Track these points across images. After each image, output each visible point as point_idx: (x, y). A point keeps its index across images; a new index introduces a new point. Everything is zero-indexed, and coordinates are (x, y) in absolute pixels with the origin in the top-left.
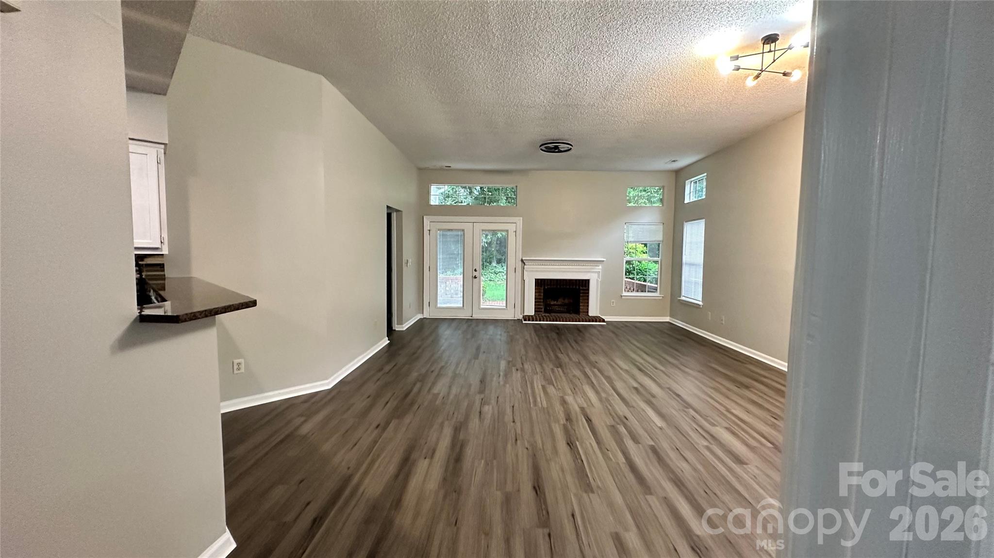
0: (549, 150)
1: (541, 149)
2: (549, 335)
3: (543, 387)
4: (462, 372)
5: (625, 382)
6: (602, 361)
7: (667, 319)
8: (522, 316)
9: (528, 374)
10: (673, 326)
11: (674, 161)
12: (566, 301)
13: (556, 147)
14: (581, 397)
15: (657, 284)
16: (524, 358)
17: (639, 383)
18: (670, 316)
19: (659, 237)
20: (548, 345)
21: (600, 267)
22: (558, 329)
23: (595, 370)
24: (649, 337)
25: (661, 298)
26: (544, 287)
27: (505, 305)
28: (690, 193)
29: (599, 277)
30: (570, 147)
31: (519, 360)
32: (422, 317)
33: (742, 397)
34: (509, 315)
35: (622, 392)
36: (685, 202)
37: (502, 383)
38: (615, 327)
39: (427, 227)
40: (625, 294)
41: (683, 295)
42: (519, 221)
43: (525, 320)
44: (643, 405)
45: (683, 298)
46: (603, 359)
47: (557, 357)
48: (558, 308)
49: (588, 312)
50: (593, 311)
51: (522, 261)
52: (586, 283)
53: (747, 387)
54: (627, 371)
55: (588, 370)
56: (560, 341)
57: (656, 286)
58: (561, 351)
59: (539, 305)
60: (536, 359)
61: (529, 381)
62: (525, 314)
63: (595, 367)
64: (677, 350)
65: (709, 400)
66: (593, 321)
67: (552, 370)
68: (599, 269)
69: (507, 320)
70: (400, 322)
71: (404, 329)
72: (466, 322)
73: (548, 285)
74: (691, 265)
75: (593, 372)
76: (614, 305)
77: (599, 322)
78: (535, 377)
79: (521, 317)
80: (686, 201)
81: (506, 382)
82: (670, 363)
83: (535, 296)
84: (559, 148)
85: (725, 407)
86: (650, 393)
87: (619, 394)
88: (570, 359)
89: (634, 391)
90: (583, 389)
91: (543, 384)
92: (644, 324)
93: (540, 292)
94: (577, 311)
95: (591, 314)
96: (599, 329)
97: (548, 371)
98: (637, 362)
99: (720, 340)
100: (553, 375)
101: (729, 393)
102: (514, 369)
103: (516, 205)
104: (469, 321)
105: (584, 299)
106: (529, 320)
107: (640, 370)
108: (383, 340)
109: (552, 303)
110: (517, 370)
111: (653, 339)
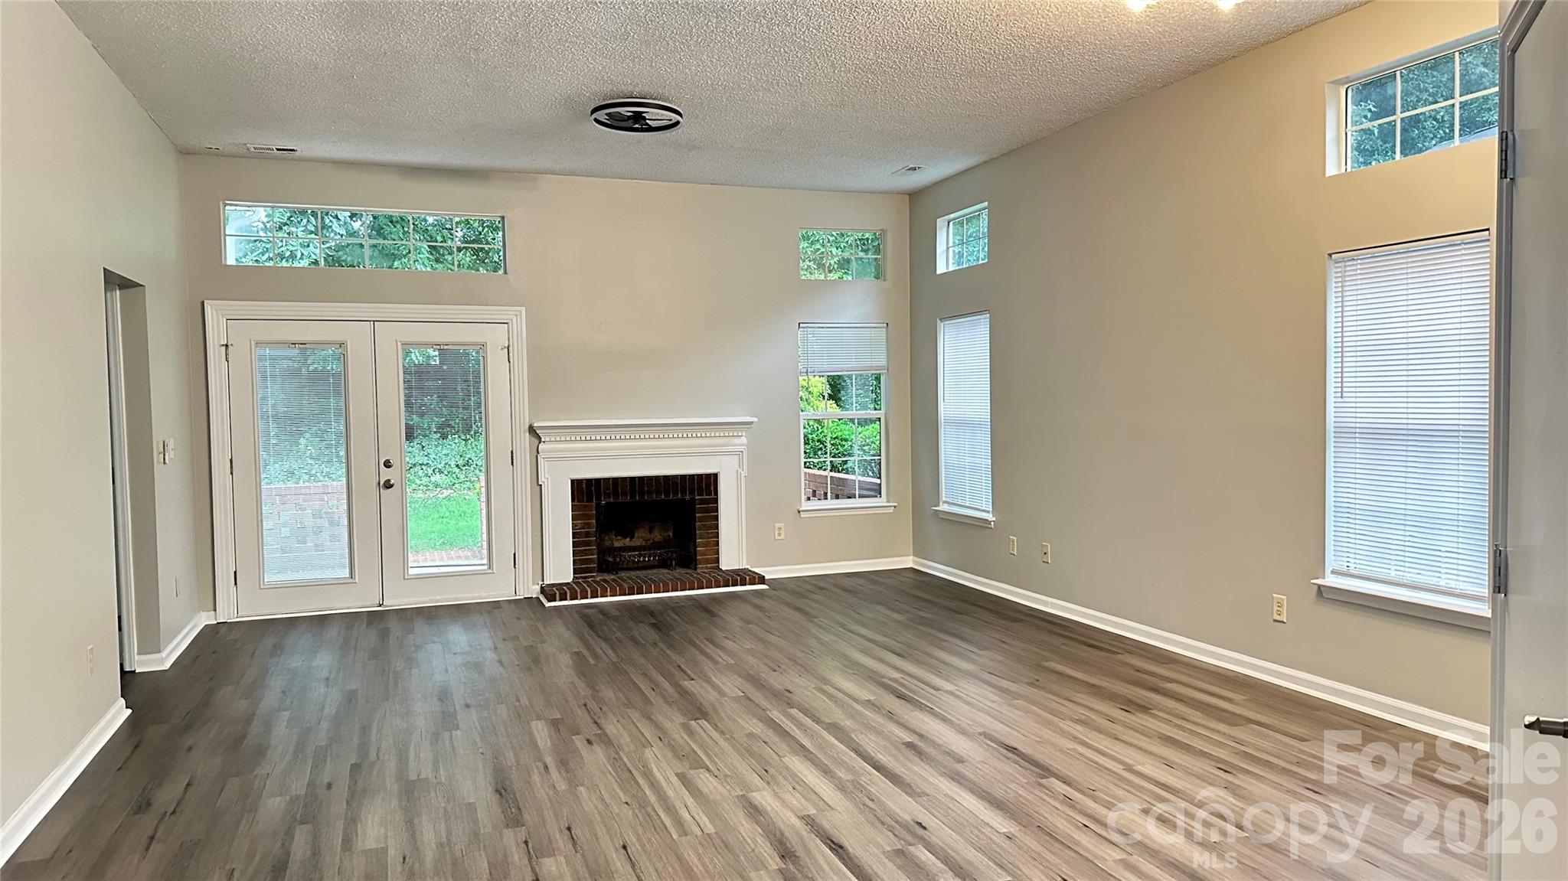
0: (617, 123)
1: (596, 120)
2: (636, 633)
3: (682, 777)
4: (427, 772)
5: (879, 733)
6: (802, 687)
7: (908, 562)
8: (538, 588)
9: (626, 749)
10: (927, 579)
11: (915, 169)
12: (657, 536)
13: (638, 117)
14: (791, 789)
15: (880, 478)
16: (592, 704)
17: (915, 732)
18: (914, 555)
19: (879, 359)
20: (642, 661)
21: (744, 440)
22: (652, 614)
23: (794, 712)
24: (880, 608)
25: (891, 510)
26: (599, 498)
27: (485, 561)
28: (948, 248)
29: (740, 465)
30: (675, 117)
31: (580, 712)
32: (216, 622)
33: (1145, 733)
34: (501, 590)
35: (883, 759)
36: (938, 272)
37: (562, 786)
38: (793, 592)
39: (215, 336)
40: (806, 505)
41: (944, 499)
42: (518, 317)
43: (551, 599)
44: (945, 785)
45: (943, 507)
46: (801, 682)
47: (684, 693)
48: (639, 556)
49: (717, 561)
50: (730, 559)
51: (532, 430)
52: (707, 485)
53: (1144, 709)
54: (869, 704)
55: (775, 714)
56: (671, 646)
57: (878, 481)
58: (685, 672)
59: (585, 553)
60: (629, 704)
61: (638, 769)
62: (547, 582)
63: (790, 705)
64: (963, 639)
65: (1081, 749)
66: (735, 584)
67: (686, 727)
68: (741, 445)
69: (496, 605)
70: (151, 643)
71: (167, 665)
72: (369, 624)
73: (607, 495)
74: (959, 424)
75: (793, 719)
76: (782, 537)
77: (751, 584)
78: (648, 753)
79: (534, 591)
80: (941, 269)
81: (573, 783)
82: (958, 669)
83: (574, 526)
84: (644, 119)
85: (1120, 762)
86: (949, 754)
87: (879, 768)
88: (722, 694)
89: (910, 754)
90: (787, 768)
91: (679, 771)
92: (861, 581)
93: (586, 517)
94: (688, 560)
95: (724, 566)
96: (756, 601)
97: (679, 735)
98: (883, 677)
99: (1045, 603)
100: (695, 741)
101: (1117, 729)
102: (579, 742)
103: (505, 272)
104: (376, 618)
105: (706, 528)
106: (563, 598)
107: (901, 697)
108: (113, 711)
109: (617, 544)
110: (589, 742)
111: (896, 616)
